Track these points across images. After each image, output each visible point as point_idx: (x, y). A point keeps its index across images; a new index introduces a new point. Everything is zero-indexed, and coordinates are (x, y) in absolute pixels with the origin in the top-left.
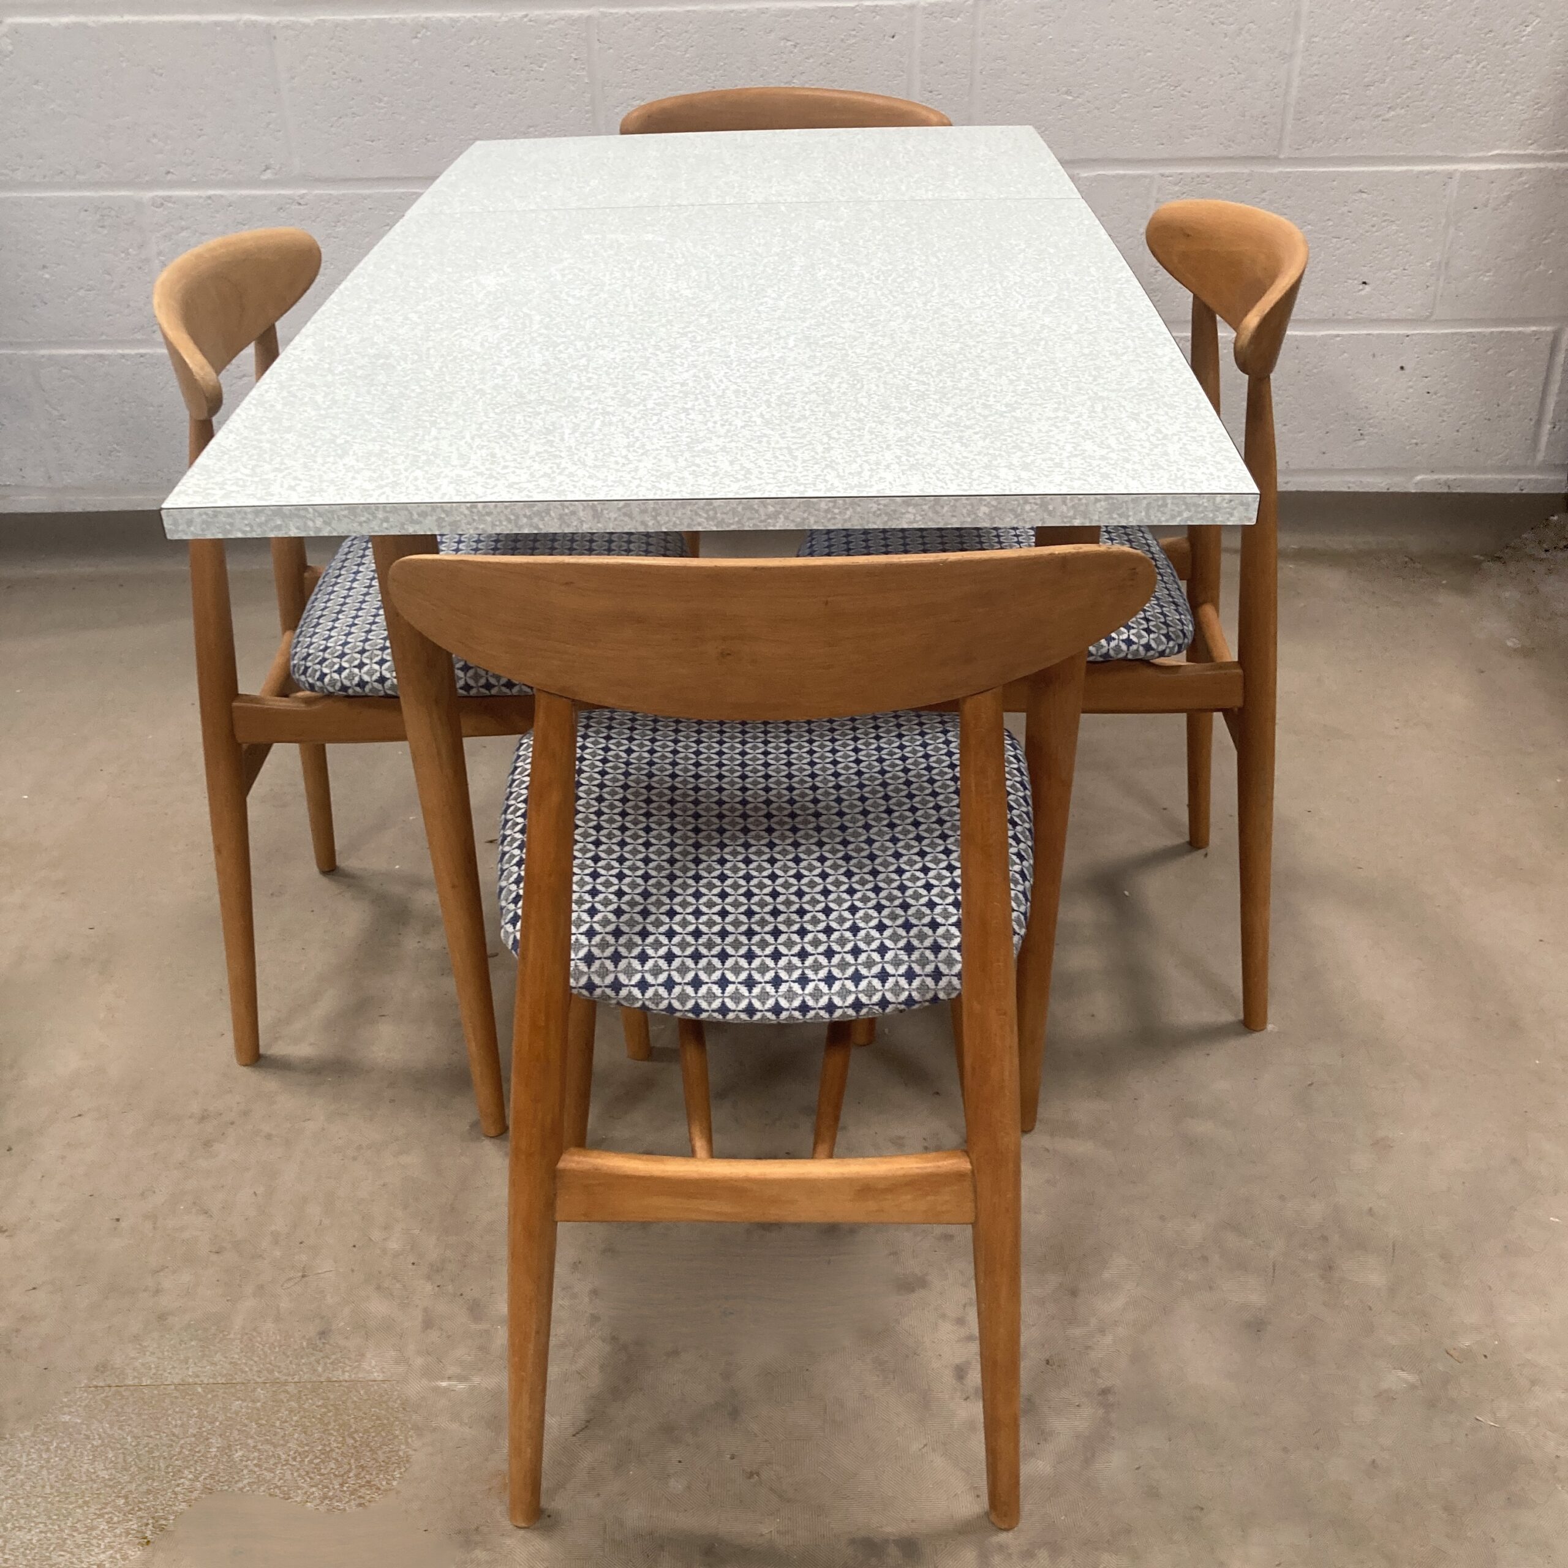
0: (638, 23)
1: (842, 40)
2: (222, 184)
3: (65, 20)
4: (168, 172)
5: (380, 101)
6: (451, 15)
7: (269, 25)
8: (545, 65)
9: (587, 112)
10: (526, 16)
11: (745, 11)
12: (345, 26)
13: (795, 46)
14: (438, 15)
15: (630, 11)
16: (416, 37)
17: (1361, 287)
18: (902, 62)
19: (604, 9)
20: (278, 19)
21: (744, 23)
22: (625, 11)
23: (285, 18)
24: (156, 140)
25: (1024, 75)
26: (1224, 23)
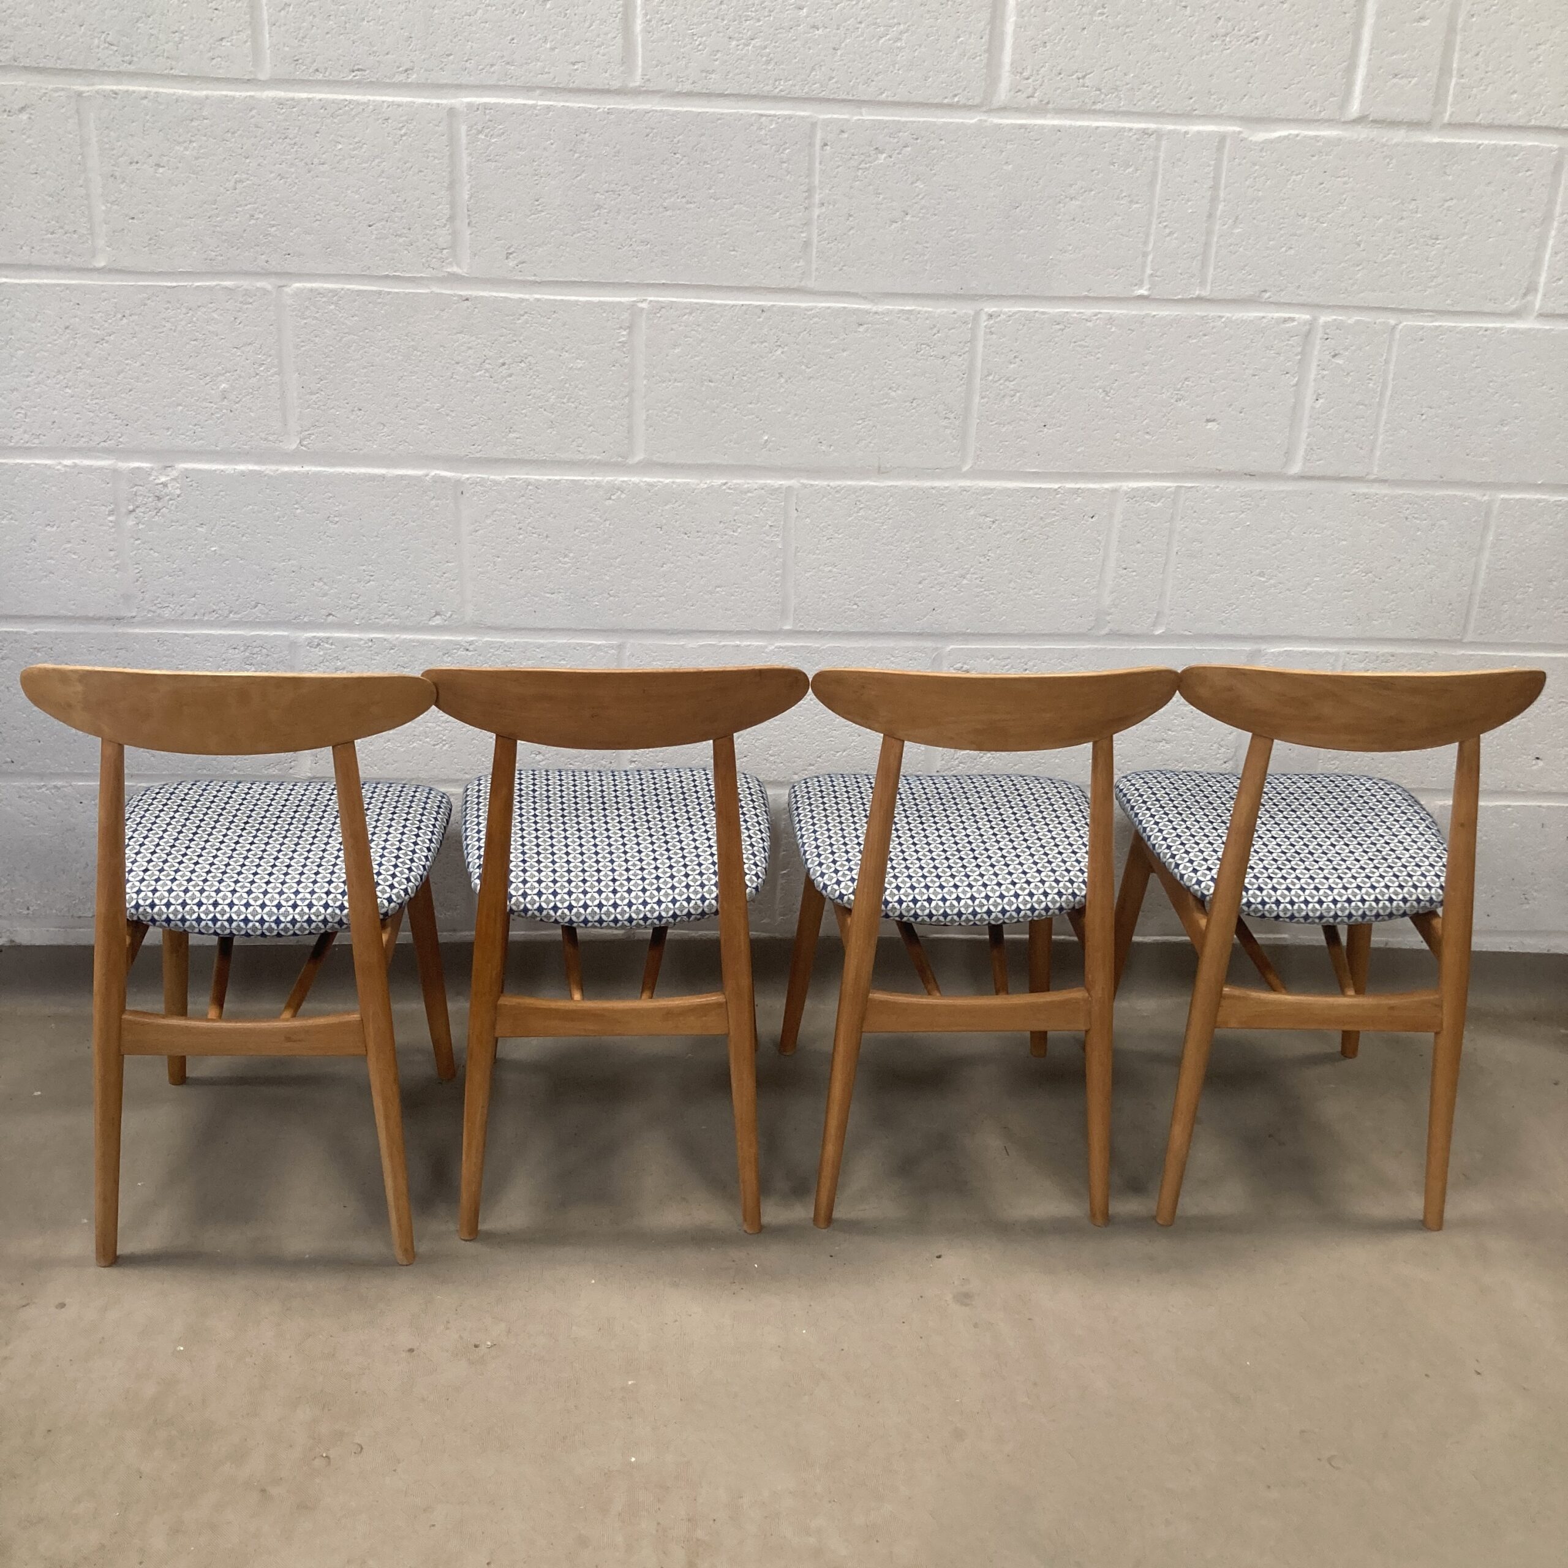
0: (839, 495)
1: (1041, 518)
2: (386, 628)
3: (241, 467)
4: (330, 614)
5: (566, 556)
6: (647, 479)
7: (458, 481)
8: (739, 530)
9: (777, 575)
10: (726, 483)
11: (946, 488)
12: (537, 485)
13: (994, 522)
14: (635, 479)
15: (832, 484)
16: (610, 499)
17: (1534, 762)
18: (1098, 541)
19: (805, 481)
20: (467, 476)
21: (944, 500)
22: (826, 483)
23: (475, 475)
24: (321, 584)
25: (1219, 557)
26: (1417, 518)
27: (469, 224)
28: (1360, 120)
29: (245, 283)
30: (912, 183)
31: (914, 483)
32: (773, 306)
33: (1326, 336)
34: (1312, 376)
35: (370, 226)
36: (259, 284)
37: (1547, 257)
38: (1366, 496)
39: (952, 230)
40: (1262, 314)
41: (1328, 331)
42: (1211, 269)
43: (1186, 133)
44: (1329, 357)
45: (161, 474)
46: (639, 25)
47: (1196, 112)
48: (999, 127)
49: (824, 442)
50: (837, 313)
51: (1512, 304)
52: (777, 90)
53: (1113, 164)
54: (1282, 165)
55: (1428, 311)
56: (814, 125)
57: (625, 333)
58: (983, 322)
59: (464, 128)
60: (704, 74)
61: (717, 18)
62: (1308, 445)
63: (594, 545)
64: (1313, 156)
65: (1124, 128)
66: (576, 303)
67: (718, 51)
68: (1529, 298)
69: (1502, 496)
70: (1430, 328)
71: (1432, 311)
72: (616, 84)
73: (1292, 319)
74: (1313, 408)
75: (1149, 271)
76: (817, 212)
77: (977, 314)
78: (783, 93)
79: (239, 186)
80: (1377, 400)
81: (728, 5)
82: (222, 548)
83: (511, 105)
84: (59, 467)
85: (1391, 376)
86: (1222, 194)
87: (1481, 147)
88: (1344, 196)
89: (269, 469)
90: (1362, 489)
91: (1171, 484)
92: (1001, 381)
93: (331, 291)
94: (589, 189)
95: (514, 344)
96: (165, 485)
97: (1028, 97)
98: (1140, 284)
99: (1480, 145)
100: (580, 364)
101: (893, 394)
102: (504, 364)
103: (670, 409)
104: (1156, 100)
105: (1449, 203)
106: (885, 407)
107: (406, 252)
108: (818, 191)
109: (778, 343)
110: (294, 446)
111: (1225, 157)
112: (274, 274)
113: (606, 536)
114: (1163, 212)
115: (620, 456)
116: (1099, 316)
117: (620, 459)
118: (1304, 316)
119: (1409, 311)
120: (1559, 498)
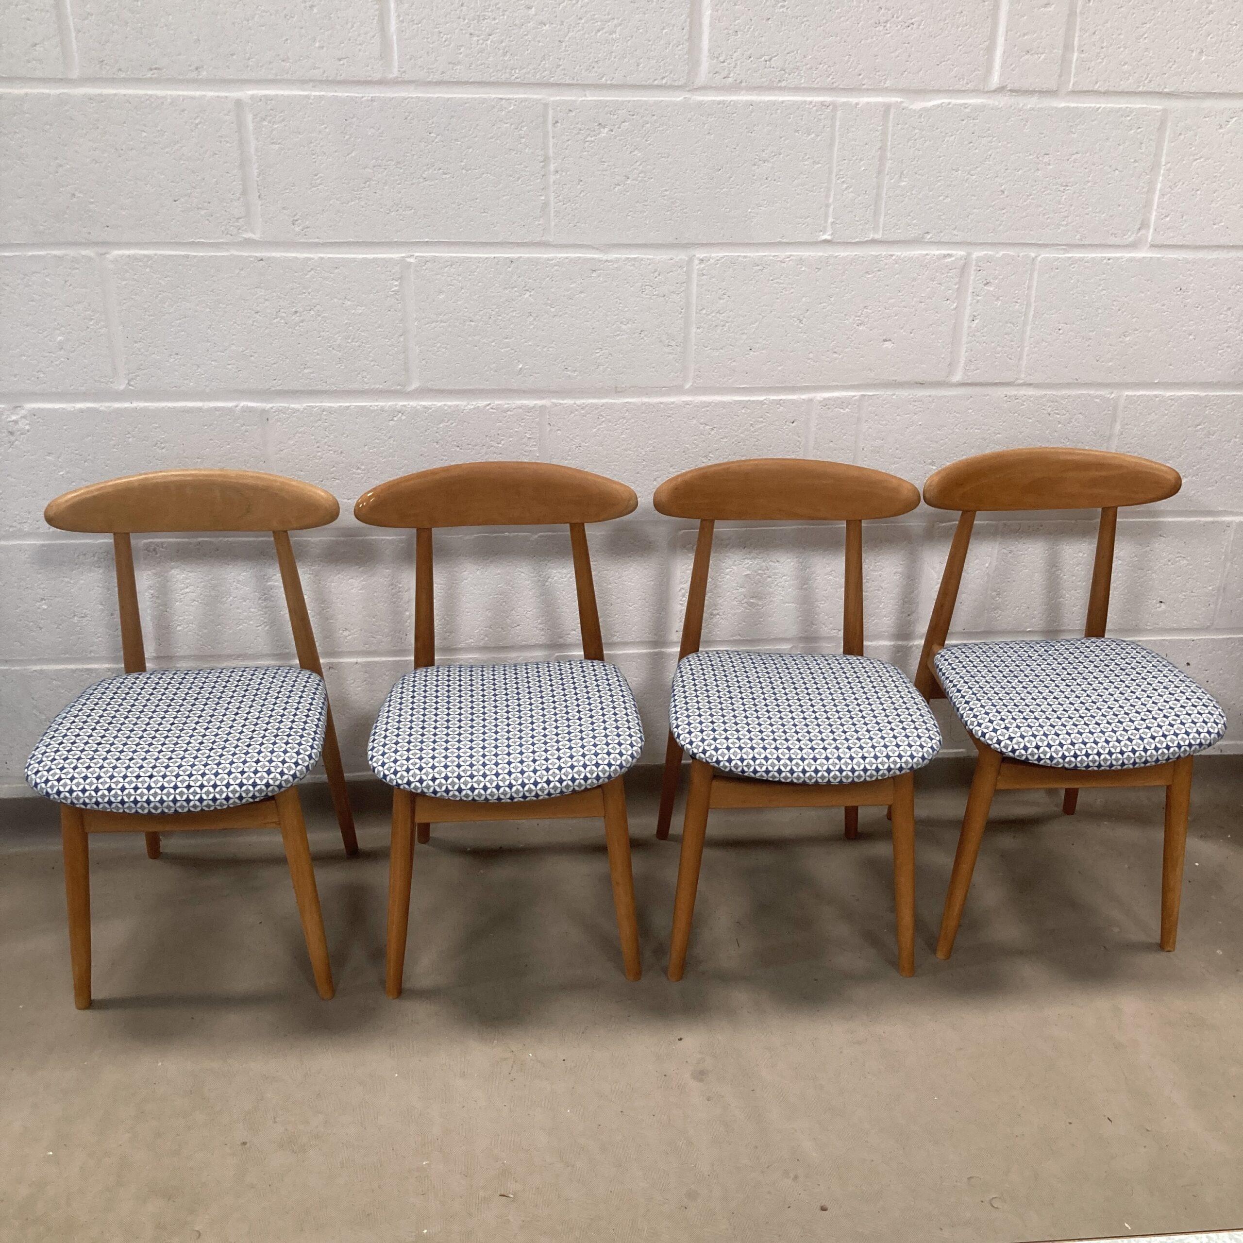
0: (584, 411)
1: (751, 425)
5: (359, 468)
6: (423, 403)
7: (264, 410)
8: (503, 442)
10: (489, 404)
11: (673, 403)
12: (330, 411)
13: (713, 429)
15: (577, 402)
16: (392, 420)
17: (1158, 605)
18: (798, 441)
19: (554, 401)
20: (271, 405)
21: (671, 412)
22: (572, 402)
23: (277, 405)
25: (897, 451)
26: (1058, 414)
27: (259, 197)
28: (1001, 90)
29: (72, 252)
30: (631, 153)
31: (646, 400)
32: (520, 257)
33: (979, 269)
34: (969, 302)
35: (175, 201)
36: (83, 253)
37: (1157, 198)
38: (1016, 398)
39: (666, 190)
40: (925, 252)
41: (980, 264)
42: (882, 218)
43: (857, 104)
44: (981, 285)
45: (12, 413)
46: (393, 25)
47: (864, 87)
48: (700, 104)
49: (569, 368)
50: (574, 261)
51: (1130, 236)
52: (514, 77)
53: (797, 131)
54: (937, 129)
55: (1061, 245)
56: (546, 105)
57: (396, 283)
58: (696, 266)
59: (250, 117)
60: (451, 66)
61: (460, 18)
62: (966, 358)
63: (381, 459)
64: (963, 120)
65: (805, 101)
66: (354, 260)
67: (462, 46)
68: (1143, 232)
69: (1127, 393)
70: (1064, 259)
71: (1064, 245)
72: (377, 76)
73: (950, 256)
74: (970, 327)
75: (830, 220)
76: (552, 178)
77: (691, 260)
78: (518, 80)
79: (60, 169)
80: (1023, 318)
81: (468, 7)
82: (68, 472)
83: (288, 96)
85: (1033, 300)
86: (889, 154)
87: (1100, 110)
88: (990, 153)
89: (103, 406)
90: (1012, 391)
91: (857, 394)
92: (713, 315)
93: (145, 256)
94: (359, 165)
95: (303, 296)
96: (16, 422)
97: (724, 78)
98: (824, 231)
99: (1100, 108)
100: (360, 310)
101: (624, 327)
102: (296, 312)
103: (439, 345)
104: (831, 77)
105: (1075, 156)
106: (618, 338)
107: (207, 222)
108: (553, 161)
109: (527, 288)
110: (122, 387)
111: (890, 124)
112: (96, 244)
113: (391, 451)
114: (840, 170)
115: (399, 385)
116: (791, 258)
117: (399, 387)
118: (960, 253)
119: (1046, 246)
120: (1172, 394)
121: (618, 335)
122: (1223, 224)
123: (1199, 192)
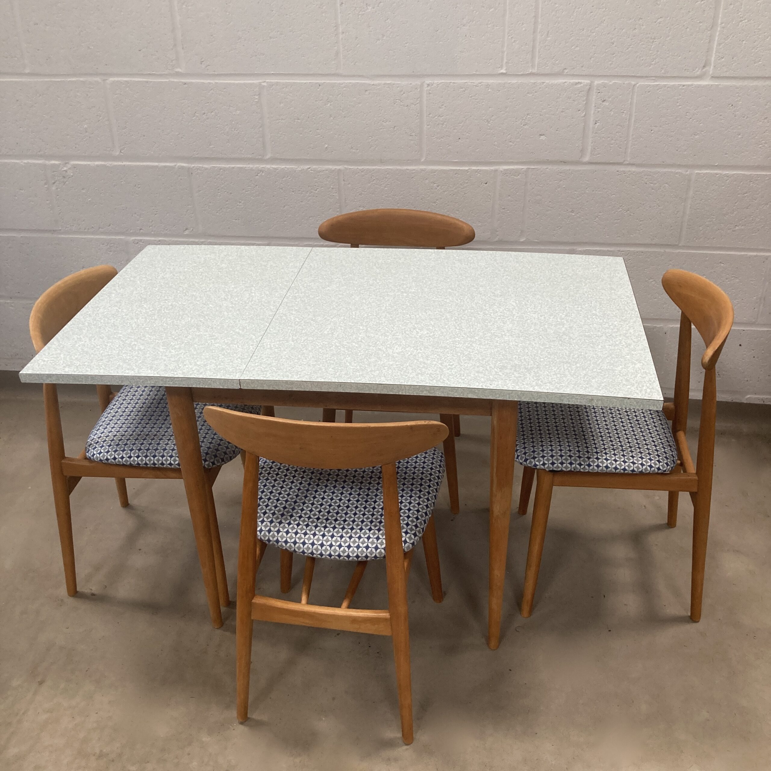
0: (362, 173)
1: (461, 184)
2: (165, 235)
3: (97, 163)
4: (141, 229)
5: (240, 202)
6: (273, 166)
7: (190, 168)
8: (318, 190)
10: (310, 168)
11: (414, 170)
12: (224, 169)
13: (438, 186)
14: (268, 166)
15: (359, 168)
16: (257, 175)
18: (490, 195)
19: (346, 167)
20: (193, 165)
21: (414, 175)
22: (356, 168)
23: (196, 165)
24: (136, 215)
25: (550, 203)
26: (652, 183)
27: (183, 48)
29: (89, 79)
30: (385, 21)
31: (398, 167)
32: (324, 83)
33: (598, 91)
34: (592, 112)
35: (140, 51)
36: (95, 79)
37: (715, 46)
38: (624, 172)
39: (406, 43)
40: (564, 81)
41: (599, 88)
42: (537, 59)
44: (600, 102)
45: (64, 167)
49: (354, 148)
50: (355, 85)
51: (698, 71)
54: (569, 4)
55: (652, 77)
57: (257, 97)
58: (426, 88)
59: (176, 3)
62: (592, 147)
63: (252, 198)
66: (234, 84)
68: (706, 69)
69: (697, 172)
70: (654, 86)
71: (654, 77)
73: (581, 83)
74: (594, 128)
75: (505, 61)
76: (341, 36)
77: (422, 85)
80: (627, 123)
82: (93, 199)
84: (22, 164)
85: (634, 111)
86: (540, 20)
88: (604, 18)
89: (108, 163)
90: (622, 169)
91: (525, 167)
92: (436, 117)
93: (126, 81)
94: (235, 29)
95: (208, 104)
96: (66, 171)
98: (501, 67)
100: (238, 112)
101: (384, 124)
102: (204, 113)
103: (281, 133)
105: (660, 20)
106: (381, 131)
107: (156, 62)
108: (340, 26)
109: (328, 101)
110: (118, 153)
111: (540, 2)
112: (101, 74)
113: (257, 193)
114: (510, 30)
115: (260, 155)
116: (482, 84)
117: (260, 157)
118: (587, 81)
119: (641, 77)
120: (727, 172)
121: (381, 129)
122: (760, 63)
123: (744, 42)
